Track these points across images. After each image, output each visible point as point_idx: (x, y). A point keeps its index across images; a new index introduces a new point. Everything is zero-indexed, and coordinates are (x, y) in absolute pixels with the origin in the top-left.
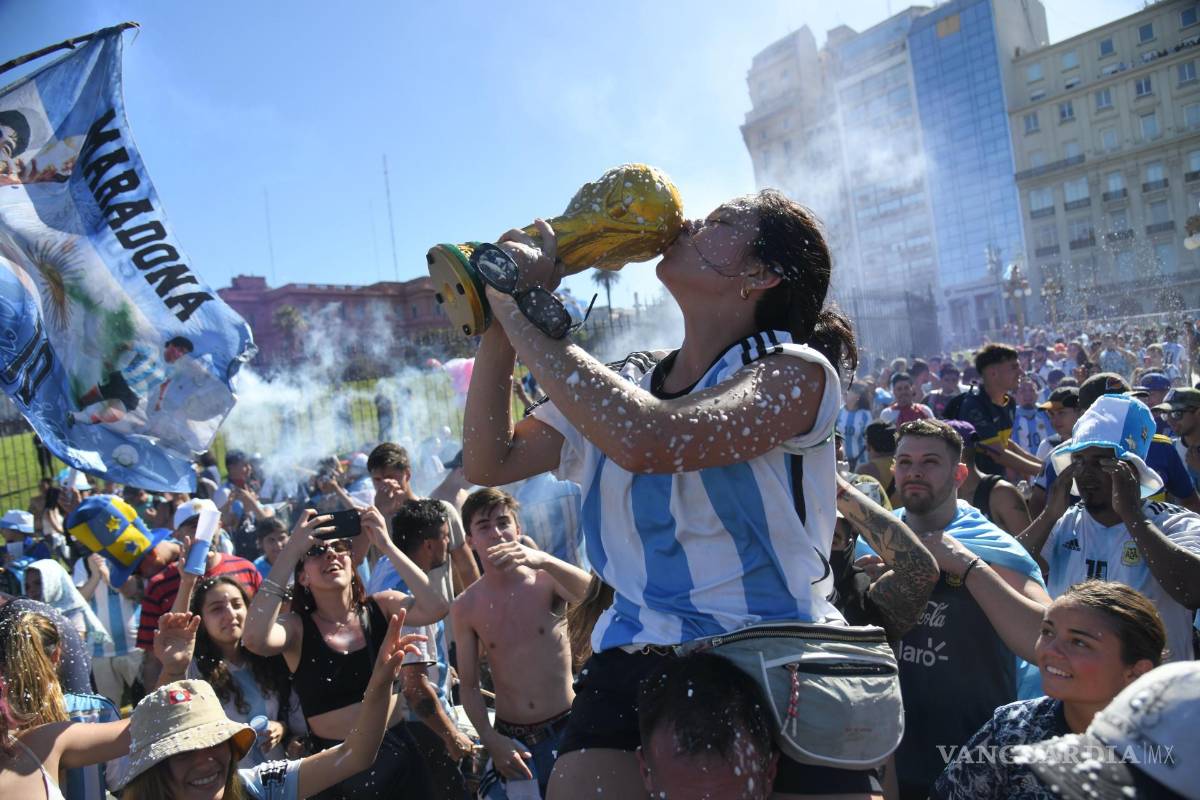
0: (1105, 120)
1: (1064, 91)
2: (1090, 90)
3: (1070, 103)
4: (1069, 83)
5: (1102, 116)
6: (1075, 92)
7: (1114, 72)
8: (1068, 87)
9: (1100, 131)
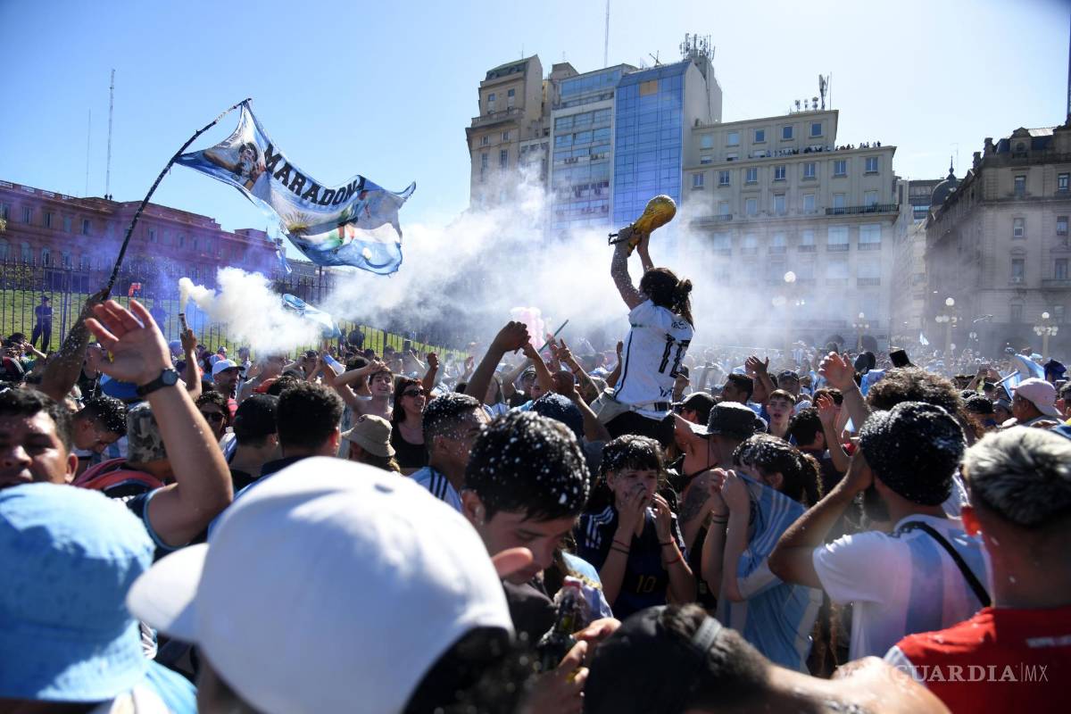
0: (751, 191)
1: (725, 162)
2: (743, 165)
3: (728, 173)
4: (730, 156)
5: (748, 188)
6: (733, 164)
7: (763, 156)
8: (729, 159)
9: (746, 199)
